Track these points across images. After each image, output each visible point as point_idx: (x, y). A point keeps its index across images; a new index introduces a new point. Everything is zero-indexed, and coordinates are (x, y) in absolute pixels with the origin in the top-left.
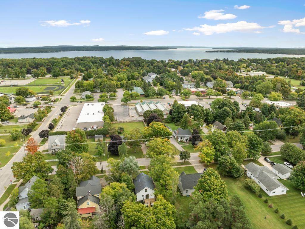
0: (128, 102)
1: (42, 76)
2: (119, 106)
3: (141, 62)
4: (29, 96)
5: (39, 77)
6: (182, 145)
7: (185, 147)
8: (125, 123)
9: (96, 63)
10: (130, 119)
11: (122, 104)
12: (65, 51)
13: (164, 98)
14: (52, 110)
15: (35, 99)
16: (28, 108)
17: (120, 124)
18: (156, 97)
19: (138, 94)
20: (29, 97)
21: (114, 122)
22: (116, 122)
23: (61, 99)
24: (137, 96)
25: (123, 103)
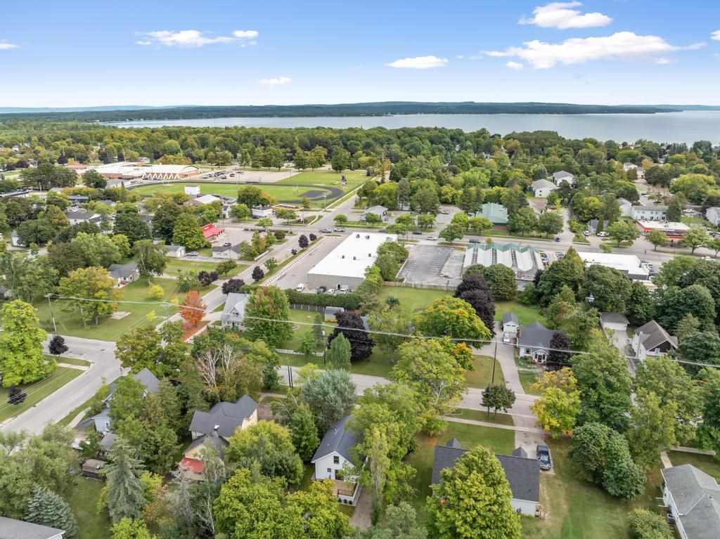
0: (456, 241)
1: (314, 166)
2: (432, 248)
3: (548, 143)
4: (261, 206)
5: (308, 169)
6: (521, 369)
7: (526, 377)
8: (418, 289)
9: (440, 143)
10: (436, 281)
11: (439, 244)
12: (395, 114)
13: (558, 240)
14: (287, 240)
15: (271, 213)
16: (247, 230)
17: (406, 290)
18: (534, 233)
19: (486, 224)
20: (259, 209)
21: (392, 283)
22: (398, 284)
23: (320, 217)
24: (484, 227)
25: (443, 240)
